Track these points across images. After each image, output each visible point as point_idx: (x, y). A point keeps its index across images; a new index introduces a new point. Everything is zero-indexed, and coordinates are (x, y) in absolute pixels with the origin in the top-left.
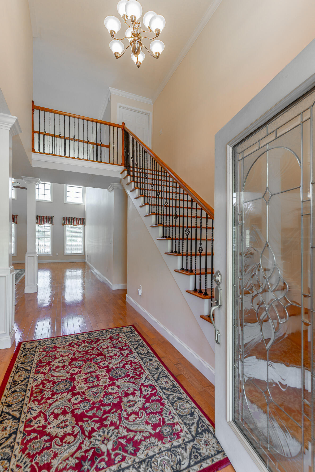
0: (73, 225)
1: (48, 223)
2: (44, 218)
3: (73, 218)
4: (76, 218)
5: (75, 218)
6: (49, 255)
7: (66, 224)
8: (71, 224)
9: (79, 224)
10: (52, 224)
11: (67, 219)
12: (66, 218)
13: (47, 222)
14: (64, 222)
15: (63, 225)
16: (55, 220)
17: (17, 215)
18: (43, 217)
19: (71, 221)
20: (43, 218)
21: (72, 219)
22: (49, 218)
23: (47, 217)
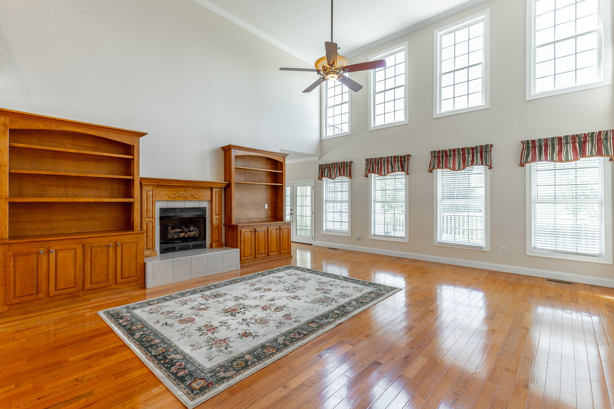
0: (560, 160)
1: (477, 164)
2: (466, 152)
3: (560, 139)
4: (573, 137)
5: (566, 137)
6: (481, 247)
7: (534, 160)
8: (552, 160)
9: (583, 155)
10: (486, 165)
11: (534, 147)
12: (533, 142)
13: (473, 161)
14: (525, 154)
15: (522, 165)
16: (495, 154)
17: (409, 156)
18: (463, 149)
19: (550, 150)
20: (464, 154)
21: (556, 142)
22: (479, 150)
23: (473, 149)
